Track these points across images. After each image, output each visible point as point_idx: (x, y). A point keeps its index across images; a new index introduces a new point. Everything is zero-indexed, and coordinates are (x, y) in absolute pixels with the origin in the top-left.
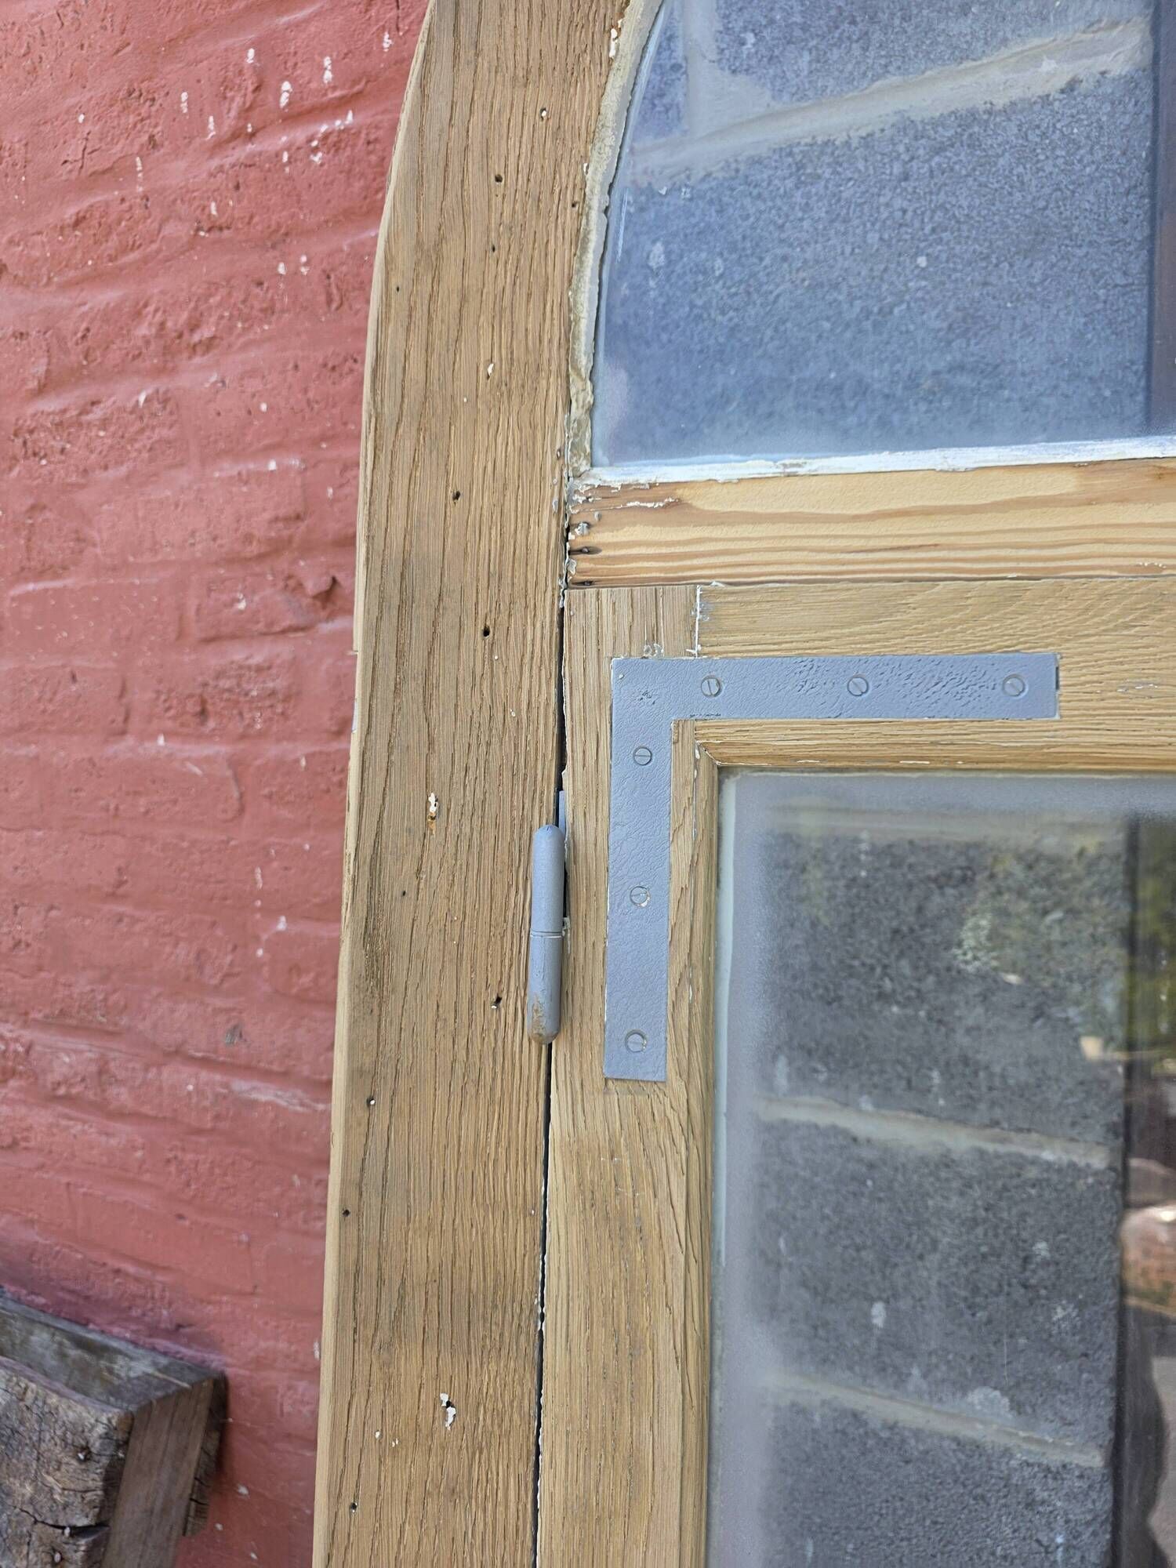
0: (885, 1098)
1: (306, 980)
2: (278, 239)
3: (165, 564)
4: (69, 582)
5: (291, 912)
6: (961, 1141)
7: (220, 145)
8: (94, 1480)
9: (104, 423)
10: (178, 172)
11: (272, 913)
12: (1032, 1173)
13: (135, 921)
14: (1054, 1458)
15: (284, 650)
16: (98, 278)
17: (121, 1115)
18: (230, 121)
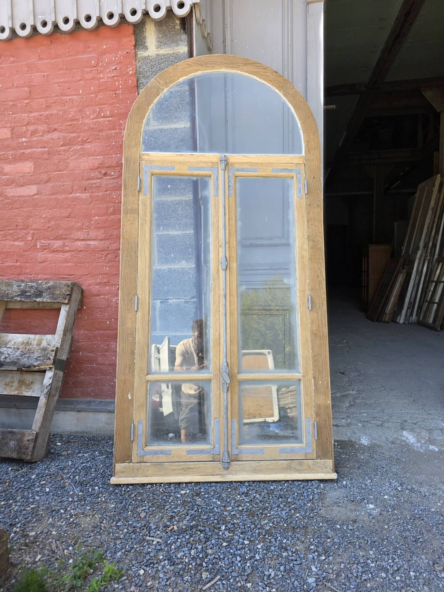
0: (172, 229)
1: (100, 225)
2: (100, 131)
3: (81, 170)
4: (64, 172)
5: (98, 216)
6: (180, 233)
7: (93, 119)
8: (70, 289)
9: (72, 151)
10: (86, 121)
11: (95, 216)
12: (187, 234)
13: (72, 220)
14: (190, 267)
15: (99, 181)
16: (72, 132)
17: (67, 252)
18: (95, 116)
